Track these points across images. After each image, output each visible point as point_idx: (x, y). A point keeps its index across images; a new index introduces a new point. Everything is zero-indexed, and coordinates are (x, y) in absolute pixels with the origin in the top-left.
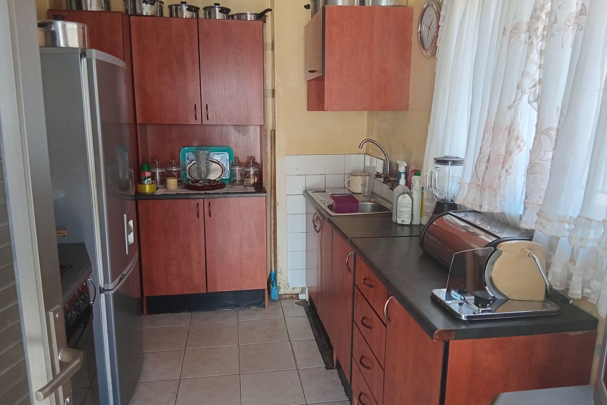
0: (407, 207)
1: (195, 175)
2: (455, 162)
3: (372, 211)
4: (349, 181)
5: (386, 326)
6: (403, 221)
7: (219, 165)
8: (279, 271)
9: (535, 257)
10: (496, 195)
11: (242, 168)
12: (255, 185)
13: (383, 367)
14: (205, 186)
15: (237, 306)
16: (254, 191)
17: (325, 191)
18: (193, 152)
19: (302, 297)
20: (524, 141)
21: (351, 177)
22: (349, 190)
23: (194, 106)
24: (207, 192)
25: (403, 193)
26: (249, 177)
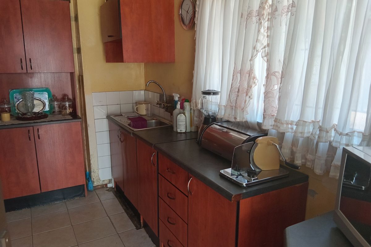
0: (183, 121)
1: (23, 110)
2: (215, 93)
3: (156, 126)
4: (137, 108)
5: (188, 197)
6: (181, 130)
7: (41, 101)
8: (92, 170)
9: (276, 145)
10: (243, 111)
11: (59, 103)
12: (70, 114)
13: (187, 222)
14: (33, 117)
15: (64, 199)
16: (72, 118)
17: (121, 115)
18: (20, 93)
19: (109, 185)
20: (257, 80)
21: (138, 105)
22: (137, 113)
23: (20, 59)
24: (35, 121)
25: (180, 113)
26: (66, 109)
